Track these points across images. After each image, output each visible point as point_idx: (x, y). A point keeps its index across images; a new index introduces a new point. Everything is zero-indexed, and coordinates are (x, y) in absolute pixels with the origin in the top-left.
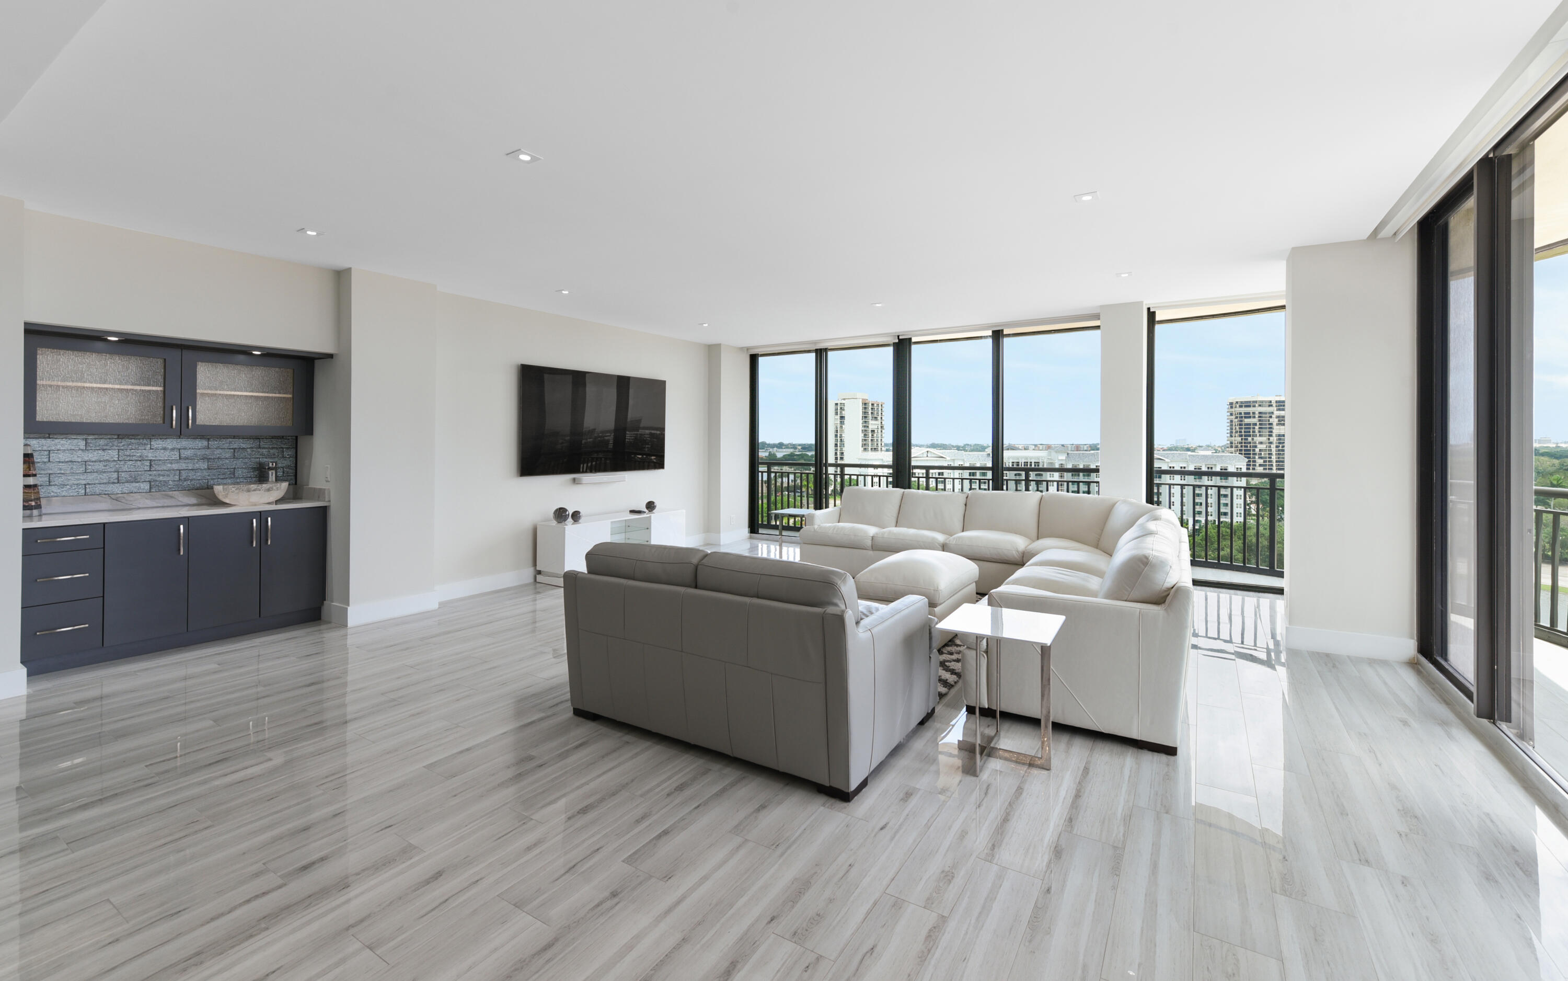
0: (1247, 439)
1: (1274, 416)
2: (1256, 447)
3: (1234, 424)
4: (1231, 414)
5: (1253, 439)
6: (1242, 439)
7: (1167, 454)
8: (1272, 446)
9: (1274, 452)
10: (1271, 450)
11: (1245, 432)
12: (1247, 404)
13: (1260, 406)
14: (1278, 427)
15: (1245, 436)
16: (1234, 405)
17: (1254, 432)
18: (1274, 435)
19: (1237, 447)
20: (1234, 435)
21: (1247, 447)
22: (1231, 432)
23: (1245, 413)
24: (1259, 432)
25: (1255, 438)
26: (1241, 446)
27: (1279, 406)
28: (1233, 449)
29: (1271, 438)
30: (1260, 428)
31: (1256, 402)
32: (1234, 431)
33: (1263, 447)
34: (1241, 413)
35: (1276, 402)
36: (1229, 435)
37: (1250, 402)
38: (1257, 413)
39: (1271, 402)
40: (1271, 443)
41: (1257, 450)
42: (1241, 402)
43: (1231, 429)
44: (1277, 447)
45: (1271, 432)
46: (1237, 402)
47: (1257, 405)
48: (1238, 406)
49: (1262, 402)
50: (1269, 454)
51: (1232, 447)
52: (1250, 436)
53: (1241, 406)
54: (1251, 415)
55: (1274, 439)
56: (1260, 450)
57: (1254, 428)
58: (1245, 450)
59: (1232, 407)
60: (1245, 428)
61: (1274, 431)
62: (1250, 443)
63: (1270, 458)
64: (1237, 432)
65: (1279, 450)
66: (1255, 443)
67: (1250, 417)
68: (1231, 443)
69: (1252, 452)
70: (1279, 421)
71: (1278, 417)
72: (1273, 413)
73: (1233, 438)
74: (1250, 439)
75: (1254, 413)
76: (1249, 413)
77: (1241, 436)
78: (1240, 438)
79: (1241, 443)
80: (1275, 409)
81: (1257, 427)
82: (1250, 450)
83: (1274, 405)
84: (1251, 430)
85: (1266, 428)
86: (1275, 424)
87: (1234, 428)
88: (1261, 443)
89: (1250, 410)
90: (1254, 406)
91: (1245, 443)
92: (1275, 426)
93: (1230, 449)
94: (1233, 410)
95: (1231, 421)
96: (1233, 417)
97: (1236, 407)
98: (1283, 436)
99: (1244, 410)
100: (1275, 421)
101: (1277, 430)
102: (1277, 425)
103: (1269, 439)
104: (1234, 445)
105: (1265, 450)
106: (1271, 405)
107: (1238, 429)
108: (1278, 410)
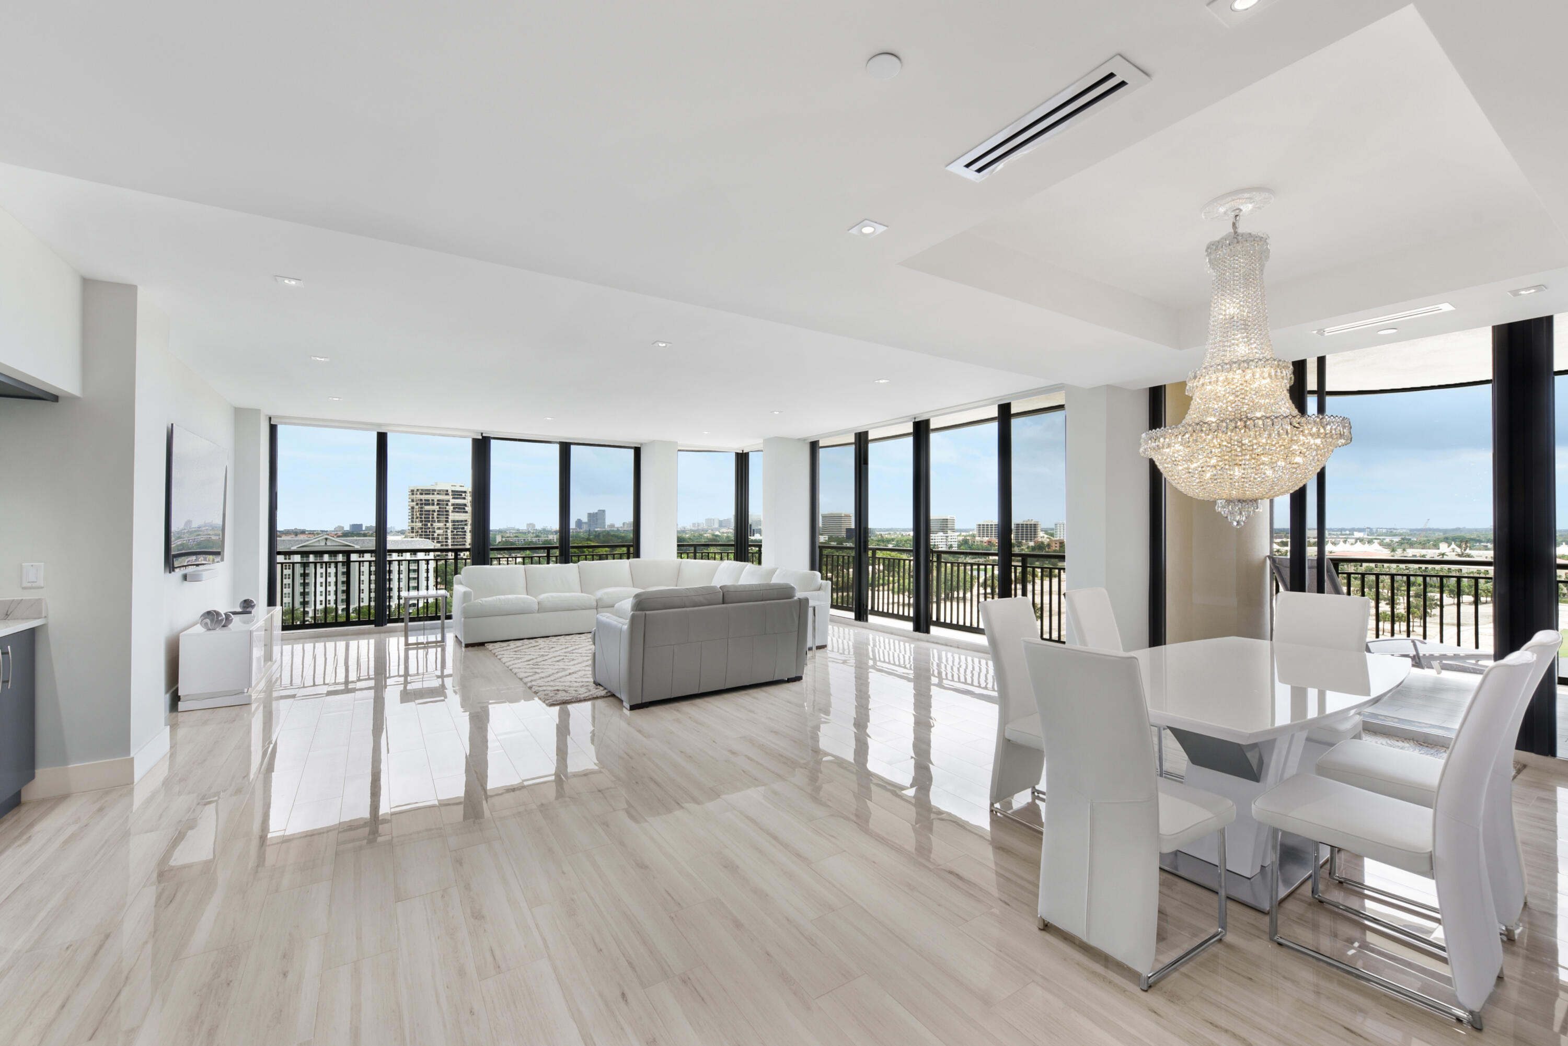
0: (427, 525)
1: (450, 504)
2: (434, 532)
3: (415, 510)
4: (413, 501)
5: (432, 525)
7: (356, 540)
8: (448, 531)
9: (450, 537)
10: (447, 535)
11: (425, 518)
12: (428, 492)
13: (438, 494)
14: (453, 514)
15: (425, 521)
16: (415, 493)
17: (433, 518)
18: (450, 521)
19: (417, 532)
20: (414, 520)
21: (426, 532)
22: (413, 518)
23: (425, 500)
24: (438, 518)
25: (434, 524)
26: (422, 532)
27: (454, 495)
28: (414, 534)
29: (447, 524)
30: (438, 515)
31: (434, 490)
32: (415, 517)
33: (440, 532)
34: (421, 500)
35: (452, 491)
36: (410, 521)
37: (429, 490)
38: (436, 500)
39: (447, 491)
40: (447, 528)
41: (436, 535)
42: (422, 490)
43: (413, 515)
44: (452, 532)
45: (448, 518)
46: (418, 490)
47: (435, 493)
48: (418, 493)
49: (440, 491)
51: (413, 532)
52: (429, 521)
53: (421, 494)
54: (431, 502)
55: (450, 525)
56: (438, 535)
57: (433, 514)
58: (425, 535)
59: (413, 494)
60: (425, 515)
61: (450, 517)
62: (429, 528)
63: (447, 542)
64: (417, 518)
65: (454, 535)
66: (434, 528)
67: (429, 504)
68: (412, 528)
69: (431, 537)
70: (454, 508)
71: (453, 505)
72: (449, 501)
73: (414, 524)
74: (429, 525)
75: (433, 500)
76: (429, 500)
77: (421, 521)
78: (421, 524)
79: (422, 528)
80: (451, 497)
81: (435, 514)
82: (429, 535)
83: (450, 494)
84: (431, 516)
85: (443, 515)
86: (450, 511)
87: (415, 513)
88: (439, 528)
89: (430, 497)
90: (433, 494)
91: (425, 529)
92: (450, 513)
93: (411, 535)
94: (414, 496)
95: (413, 508)
96: (414, 503)
97: (417, 494)
98: (458, 521)
99: (424, 497)
100: (450, 508)
101: (453, 516)
102: (453, 512)
103: (446, 525)
104: (415, 531)
105: (443, 535)
106: (447, 494)
107: (418, 515)
108: (454, 498)
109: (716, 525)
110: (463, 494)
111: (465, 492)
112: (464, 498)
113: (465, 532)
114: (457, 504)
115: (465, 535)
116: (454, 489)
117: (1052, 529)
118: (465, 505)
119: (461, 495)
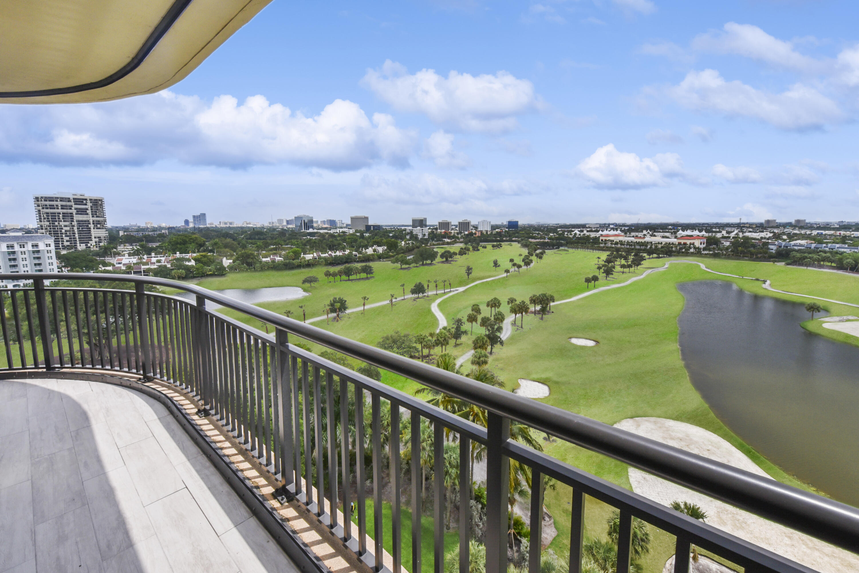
0: (54, 224)
1: (73, 208)
2: (62, 229)
3: (41, 213)
4: (38, 206)
5: (59, 224)
6: (50, 224)
8: (74, 228)
10: (74, 231)
11: (51, 218)
12: (51, 199)
13: (61, 201)
14: (77, 216)
15: (52, 221)
16: (40, 200)
17: (59, 218)
18: (75, 221)
19: (46, 229)
20: (42, 220)
21: (55, 229)
22: (40, 219)
23: (50, 205)
24: (63, 219)
25: (61, 223)
26: (50, 229)
27: (76, 202)
28: (44, 231)
29: (73, 223)
30: (63, 216)
31: (58, 198)
32: (42, 218)
33: (68, 229)
34: (46, 205)
35: (74, 199)
36: (38, 221)
37: (53, 198)
38: (59, 205)
39: (69, 199)
40: (74, 226)
41: (63, 231)
42: (46, 198)
43: (40, 216)
44: (78, 228)
45: (73, 219)
46: (42, 197)
47: (59, 200)
48: (43, 200)
49: (63, 198)
50: (73, 233)
51: (42, 229)
52: (56, 221)
53: (45, 200)
55: (75, 223)
56: (66, 231)
57: (59, 216)
58: (54, 231)
59: (38, 201)
60: (52, 216)
61: (75, 218)
62: (57, 226)
63: (74, 236)
64: (45, 219)
65: (80, 231)
66: (61, 226)
67: (54, 208)
68: (41, 226)
70: (77, 211)
71: (76, 209)
72: (72, 206)
73: (43, 223)
74: (56, 223)
75: (57, 206)
76: (53, 206)
77: (49, 221)
78: (48, 223)
79: (50, 226)
80: (73, 203)
81: (61, 215)
82: (58, 231)
83: (72, 201)
84: (57, 217)
85: (68, 216)
86: (74, 213)
87: (42, 215)
88: (66, 226)
89: (54, 203)
90: (57, 201)
91: (53, 226)
92: (74, 215)
93: (41, 231)
94: (40, 203)
95: (39, 211)
96: (40, 208)
97: (41, 201)
98: (82, 221)
99: (48, 203)
100: (74, 211)
101: (77, 217)
102: (76, 214)
103: (71, 224)
104: (44, 228)
105: (70, 231)
106: (70, 201)
107: (45, 217)
108: (75, 204)
109: (285, 223)
110: (85, 201)
111: (86, 200)
112: (86, 205)
113: (90, 228)
114: (80, 209)
115: (90, 231)
116: (75, 197)
117: (477, 225)
118: (87, 209)
119: (83, 202)
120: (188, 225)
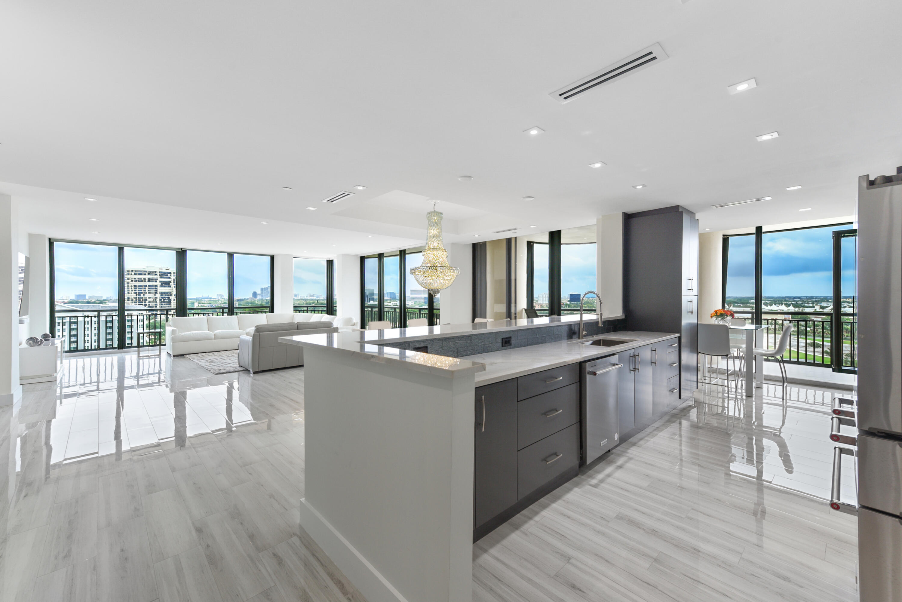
0: (140, 295)
1: (158, 281)
3: (130, 285)
5: (144, 295)
6: (136, 295)
7: (82, 306)
8: (157, 299)
9: (158, 302)
10: (156, 302)
11: (138, 291)
12: (140, 273)
13: (149, 274)
14: (161, 288)
15: (139, 293)
16: (130, 273)
17: (145, 291)
18: (158, 292)
20: (130, 292)
21: (140, 300)
23: (138, 279)
24: (149, 291)
25: (146, 295)
26: (136, 300)
27: (161, 275)
29: (156, 295)
30: (149, 288)
31: (146, 272)
32: (130, 290)
33: (151, 300)
34: (135, 279)
35: (160, 272)
37: (141, 271)
38: (147, 279)
39: (156, 272)
40: (156, 298)
41: (147, 302)
42: (136, 271)
44: (160, 300)
45: (157, 291)
46: (132, 271)
47: (147, 274)
48: (133, 273)
49: (150, 272)
50: (155, 305)
52: (142, 293)
53: (135, 274)
54: (143, 280)
55: (158, 295)
56: (149, 302)
57: (145, 288)
58: (139, 302)
60: (139, 288)
61: (158, 290)
62: (142, 298)
64: (132, 291)
65: (162, 302)
66: (146, 297)
67: (142, 281)
69: (143, 303)
70: (161, 284)
71: (160, 282)
72: (157, 279)
73: (130, 295)
74: (142, 295)
75: (145, 279)
76: (141, 279)
77: (136, 293)
78: (135, 295)
79: (136, 298)
80: (159, 277)
81: (147, 288)
82: (142, 302)
83: (158, 274)
84: (143, 290)
85: (153, 289)
86: (159, 286)
87: (130, 288)
88: (150, 298)
89: (142, 277)
90: (145, 274)
91: (138, 298)
92: (159, 288)
94: (130, 276)
96: (130, 281)
98: (164, 293)
99: (137, 276)
100: (159, 284)
101: (160, 290)
102: (161, 286)
103: (155, 295)
104: (130, 299)
105: (153, 302)
106: (156, 275)
107: (133, 289)
108: (161, 278)
110: (169, 275)
111: (170, 273)
112: (169, 278)
113: (171, 300)
114: (164, 282)
115: (170, 302)
116: (161, 271)
118: (170, 282)
119: (167, 275)
120: (256, 297)
